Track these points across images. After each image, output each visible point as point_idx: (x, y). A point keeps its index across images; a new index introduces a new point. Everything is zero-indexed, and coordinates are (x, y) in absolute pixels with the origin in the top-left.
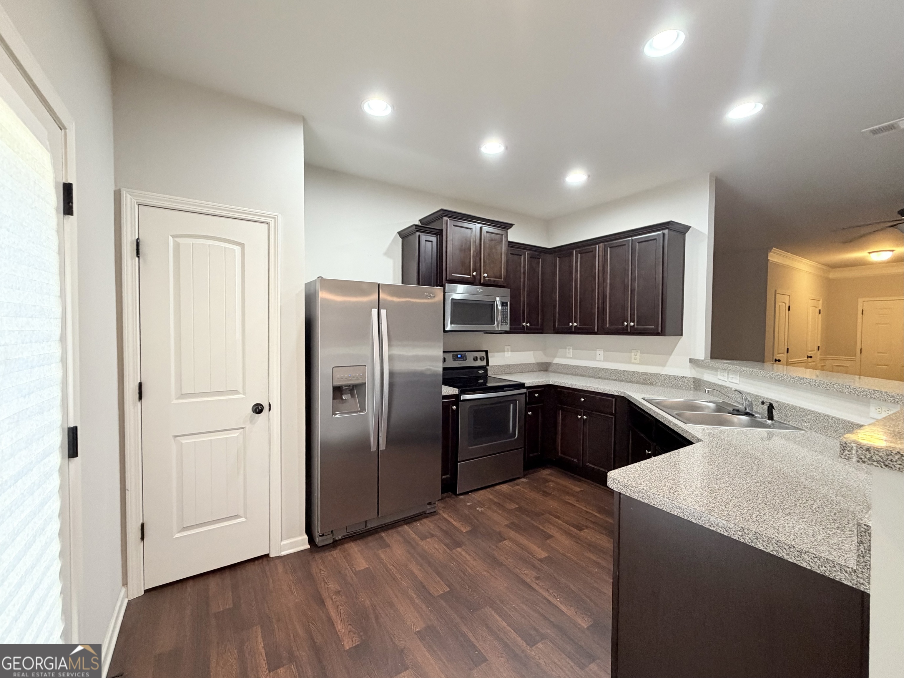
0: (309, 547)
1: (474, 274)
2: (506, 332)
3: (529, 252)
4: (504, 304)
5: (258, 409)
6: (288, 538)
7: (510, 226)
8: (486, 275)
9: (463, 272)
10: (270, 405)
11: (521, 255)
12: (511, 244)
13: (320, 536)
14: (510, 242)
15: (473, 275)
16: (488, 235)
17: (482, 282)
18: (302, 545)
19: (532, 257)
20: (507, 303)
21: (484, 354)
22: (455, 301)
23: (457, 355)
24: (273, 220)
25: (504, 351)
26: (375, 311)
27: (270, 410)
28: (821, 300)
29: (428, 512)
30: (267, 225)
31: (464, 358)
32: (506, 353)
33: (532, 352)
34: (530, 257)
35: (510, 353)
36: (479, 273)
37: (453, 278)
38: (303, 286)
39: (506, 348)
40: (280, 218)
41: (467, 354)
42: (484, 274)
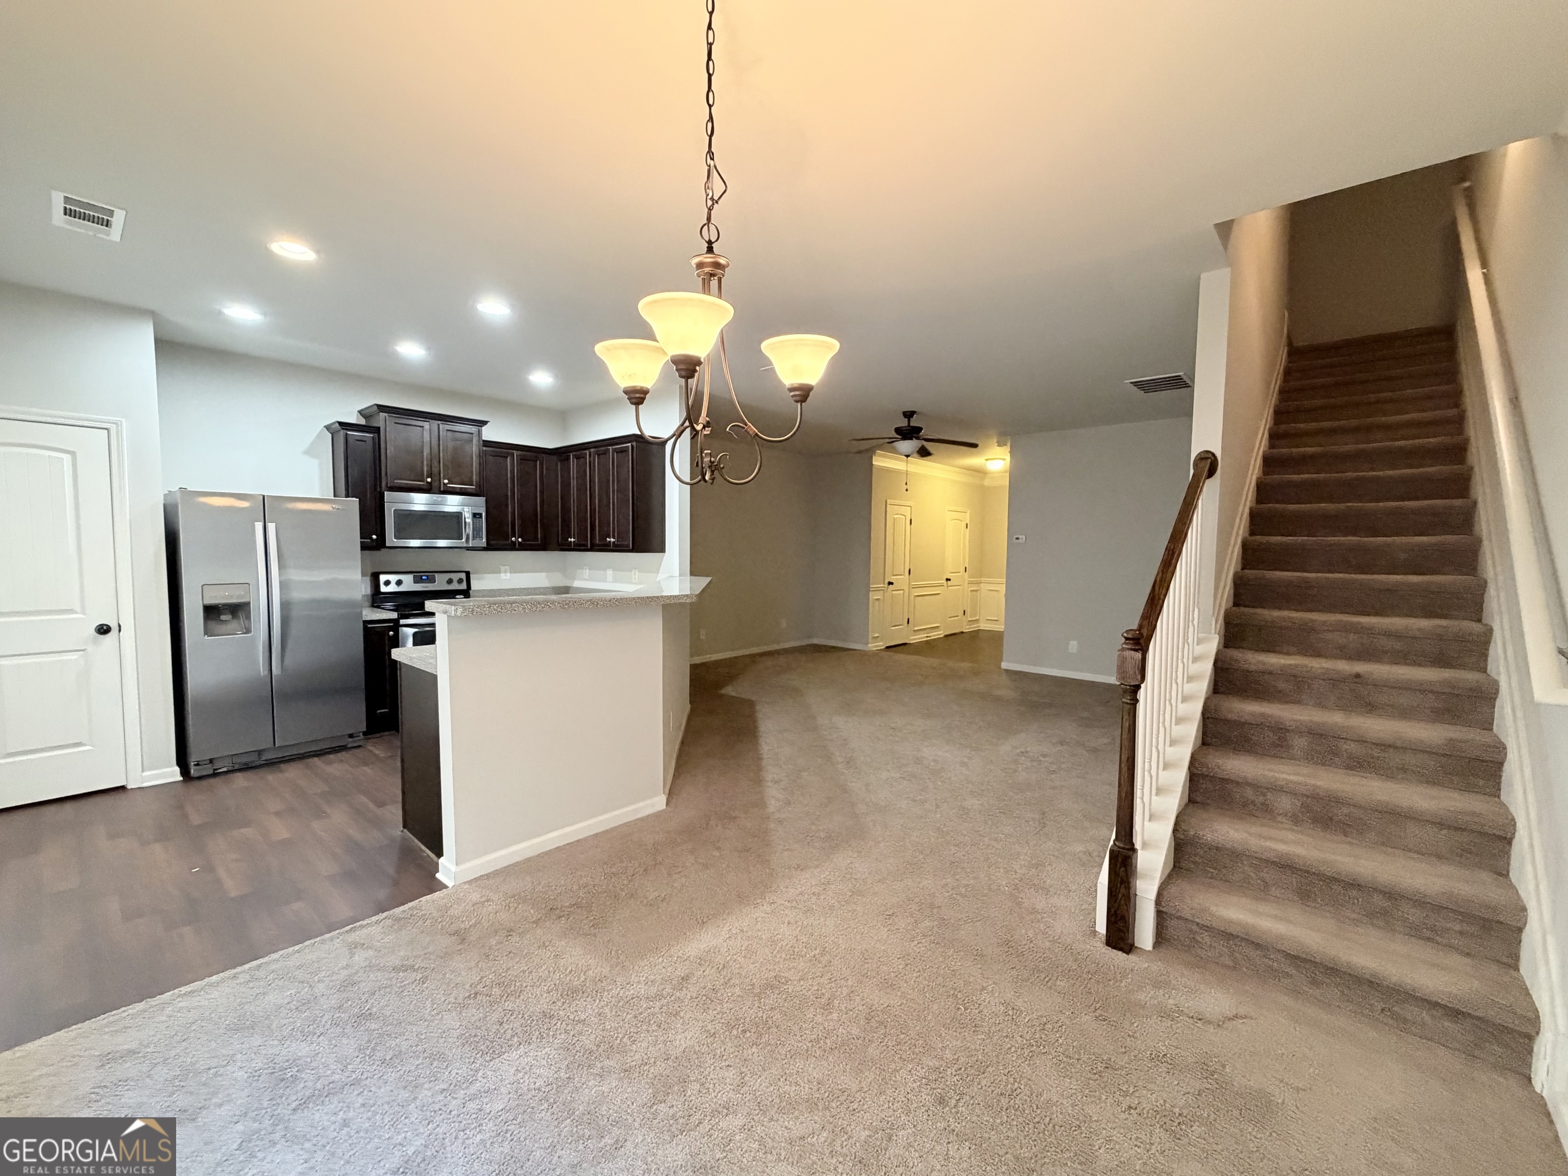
0: (181, 779)
1: (429, 480)
2: (484, 549)
3: (519, 453)
4: (475, 516)
5: (103, 630)
6: (151, 769)
7: (484, 423)
8: (446, 481)
9: (412, 478)
10: (120, 626)
11: (507, 457)
12: (487, 443)
13: (195, 765)
14: (484, 441)
15: (427, 482)
16: (449, 434)
17: (442, 489)
18: (172, 776)
19: (522, 459)
20: (481, 515)
21: (463, 576)
22: (399, 512)
23: (422, 576)
24: (114, 426)
25: (499, 572)
26: (259, 526)
27: (120, 631)
28: (969, 512)
29: (350, 746)
30: (106, 431)
31: (432, 580)
32: (502, 575)
33: (544, 574)
34: (521, 459)
35: (508, 574)
36: (436, 478)
37: (396, 485)
38: (162, 497)
39: (503, 568)
40: (124, 424)
41: (436, 575)
42: (445, 479)
